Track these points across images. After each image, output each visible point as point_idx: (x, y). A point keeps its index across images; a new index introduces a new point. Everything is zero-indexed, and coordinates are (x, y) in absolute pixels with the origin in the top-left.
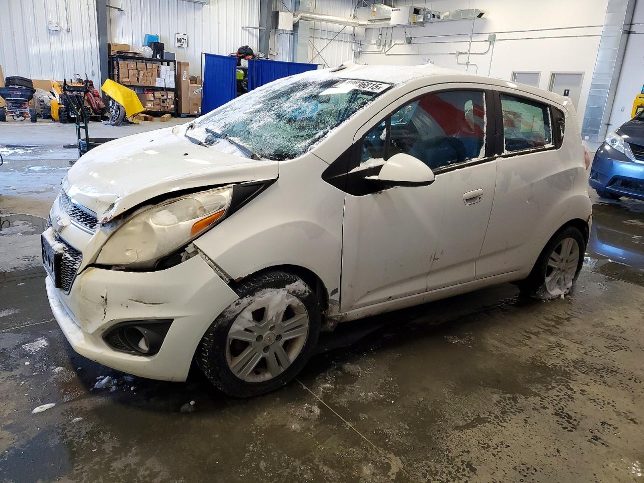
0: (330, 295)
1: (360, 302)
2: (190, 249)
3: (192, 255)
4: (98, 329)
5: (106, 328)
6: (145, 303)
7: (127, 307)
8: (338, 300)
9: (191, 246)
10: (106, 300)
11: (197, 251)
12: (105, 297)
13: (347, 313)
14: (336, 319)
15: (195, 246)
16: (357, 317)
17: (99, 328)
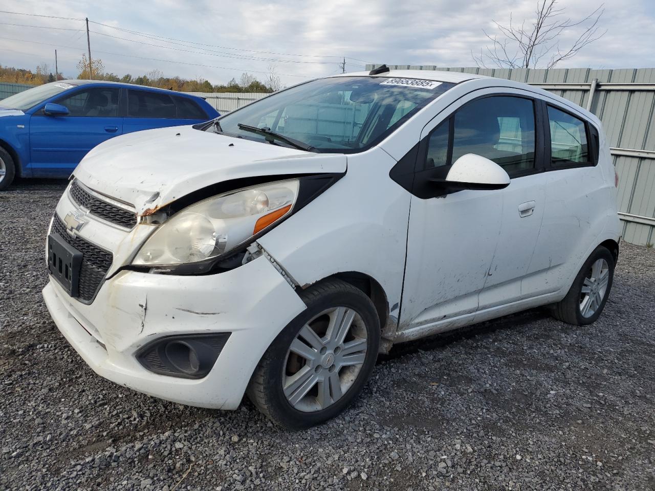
0: (390, 311)
1: (417, 321)
2: (253, 248)
3: (254, 256)
4: (131, 346)
5: (142, 344)
6: (197, 313)
7: (173, 318)
8: (397, 317)
9: (254, 245)
10: (146, 309)
11: (260, 251)
12: (144, 305)
13: (404, 332)
14: (392, 338)
15: (259, 244)
16: (412, 338)
17: (133, 344)
